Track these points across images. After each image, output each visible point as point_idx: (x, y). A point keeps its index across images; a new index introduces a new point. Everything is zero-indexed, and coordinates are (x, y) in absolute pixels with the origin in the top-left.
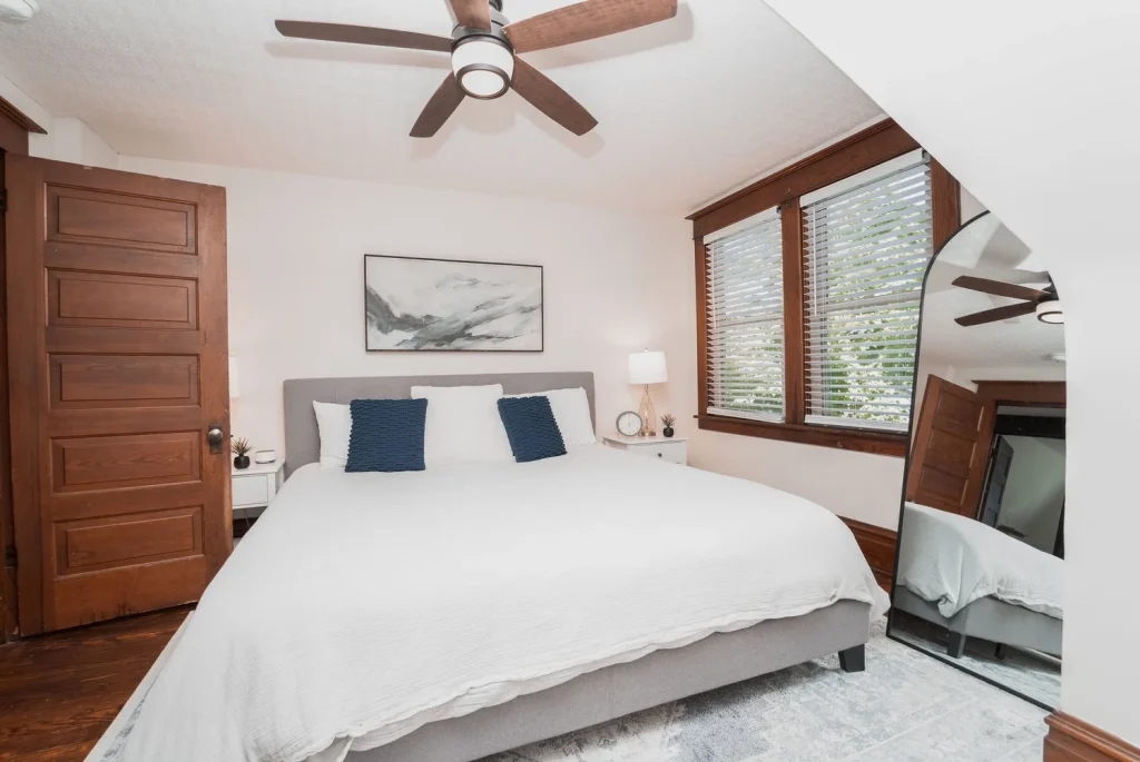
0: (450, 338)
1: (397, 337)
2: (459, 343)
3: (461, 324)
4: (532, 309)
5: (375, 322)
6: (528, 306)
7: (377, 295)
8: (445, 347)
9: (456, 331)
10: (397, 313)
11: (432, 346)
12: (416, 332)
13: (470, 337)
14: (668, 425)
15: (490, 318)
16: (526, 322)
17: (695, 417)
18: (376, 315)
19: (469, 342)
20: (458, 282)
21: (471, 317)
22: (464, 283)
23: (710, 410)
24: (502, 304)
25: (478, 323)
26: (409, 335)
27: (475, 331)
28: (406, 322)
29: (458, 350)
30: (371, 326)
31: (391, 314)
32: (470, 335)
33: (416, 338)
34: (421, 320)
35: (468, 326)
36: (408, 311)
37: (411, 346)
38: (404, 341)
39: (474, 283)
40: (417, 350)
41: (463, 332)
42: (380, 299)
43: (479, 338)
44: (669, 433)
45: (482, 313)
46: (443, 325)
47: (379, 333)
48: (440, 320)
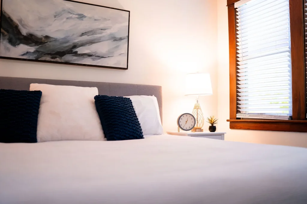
0: (61, 54)
1: (22, 49)
2: (68, 58)
3: (70, 44)
4: (121, 39)
5: (7, 37)
6: (118, 36)
7: (9, 18)
8: (58, 59)
9: (67, 49)
10: (24, 32)
11: (48, 58)
12: (37, 47)
13: (76, 54)
14: (212, 124)
15: (91, 42)
16: (117, 47)
17: (228, 121)
18: (8, 31)
19: (75, 58)
20: (71, 15)
21: (78, 40)
22: (74, 16)
23: (238, 116)
24: (101, 33)
25: (83, 45)
26: (32, 49)
27: (80, 50)
28: (30, 39)
29: (67, 63)
30: (4, 39)
31: (19, 32)
32: (76, 52)
33: (36, 52)
34: (41, 39)
35: (75, 46)
36: (32, 31)
37: (31, 57)
38: (27, 53)
39: (81, 17)
40: (36, 60)
41: (72, 50)
42: (12, 21)
43: (83, 55)
44: (213, 129)
45: (85, 38)
46: (57, 43)
47: (9, 46)
48: (56, 40)
